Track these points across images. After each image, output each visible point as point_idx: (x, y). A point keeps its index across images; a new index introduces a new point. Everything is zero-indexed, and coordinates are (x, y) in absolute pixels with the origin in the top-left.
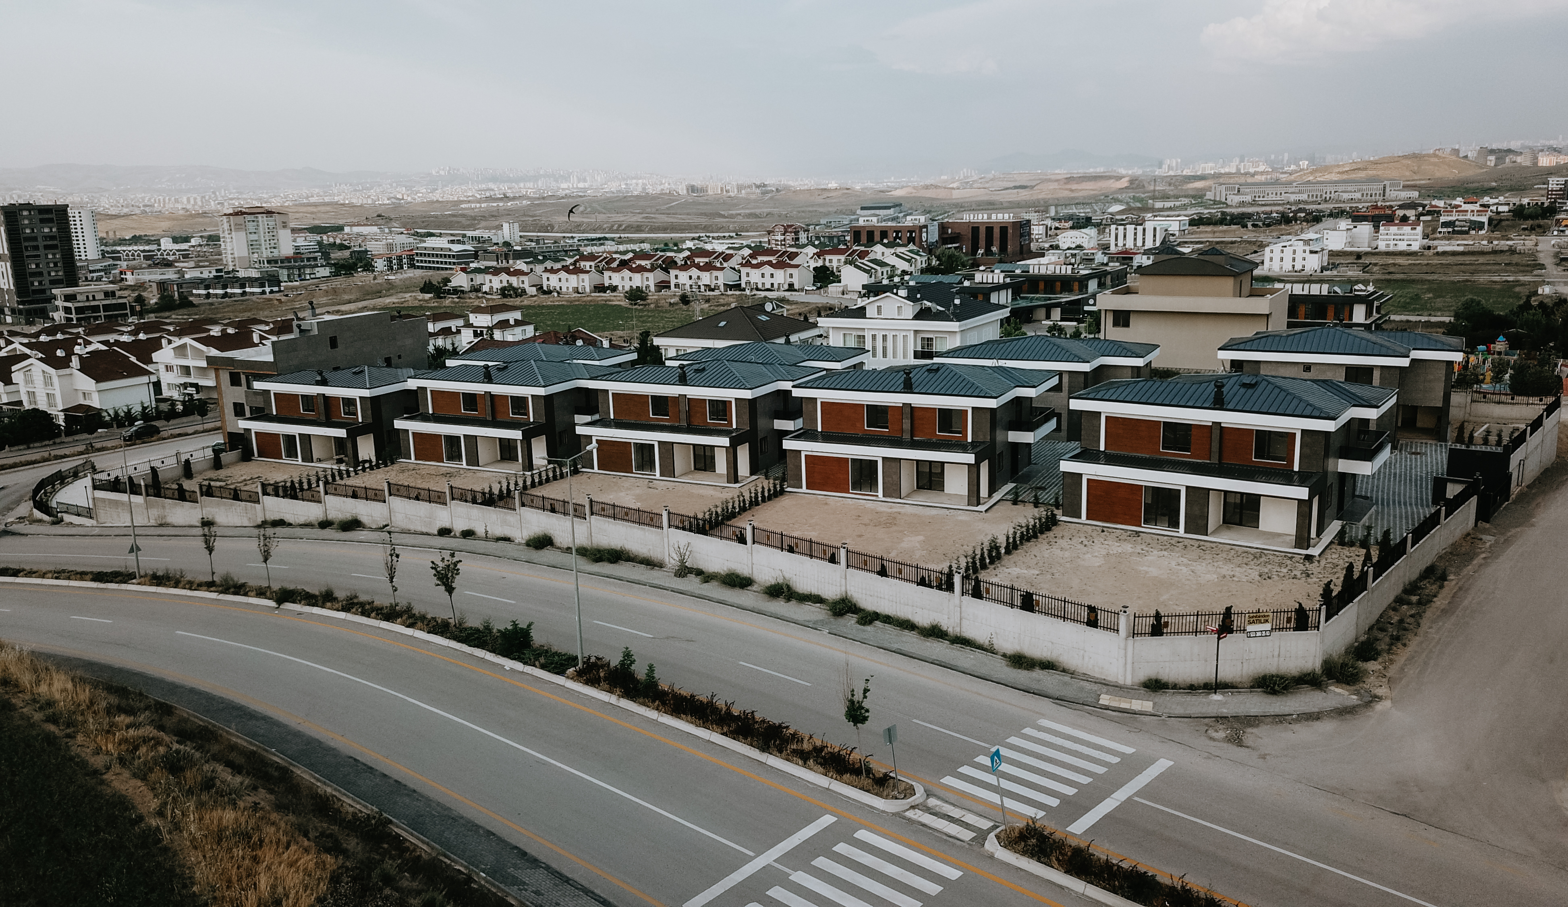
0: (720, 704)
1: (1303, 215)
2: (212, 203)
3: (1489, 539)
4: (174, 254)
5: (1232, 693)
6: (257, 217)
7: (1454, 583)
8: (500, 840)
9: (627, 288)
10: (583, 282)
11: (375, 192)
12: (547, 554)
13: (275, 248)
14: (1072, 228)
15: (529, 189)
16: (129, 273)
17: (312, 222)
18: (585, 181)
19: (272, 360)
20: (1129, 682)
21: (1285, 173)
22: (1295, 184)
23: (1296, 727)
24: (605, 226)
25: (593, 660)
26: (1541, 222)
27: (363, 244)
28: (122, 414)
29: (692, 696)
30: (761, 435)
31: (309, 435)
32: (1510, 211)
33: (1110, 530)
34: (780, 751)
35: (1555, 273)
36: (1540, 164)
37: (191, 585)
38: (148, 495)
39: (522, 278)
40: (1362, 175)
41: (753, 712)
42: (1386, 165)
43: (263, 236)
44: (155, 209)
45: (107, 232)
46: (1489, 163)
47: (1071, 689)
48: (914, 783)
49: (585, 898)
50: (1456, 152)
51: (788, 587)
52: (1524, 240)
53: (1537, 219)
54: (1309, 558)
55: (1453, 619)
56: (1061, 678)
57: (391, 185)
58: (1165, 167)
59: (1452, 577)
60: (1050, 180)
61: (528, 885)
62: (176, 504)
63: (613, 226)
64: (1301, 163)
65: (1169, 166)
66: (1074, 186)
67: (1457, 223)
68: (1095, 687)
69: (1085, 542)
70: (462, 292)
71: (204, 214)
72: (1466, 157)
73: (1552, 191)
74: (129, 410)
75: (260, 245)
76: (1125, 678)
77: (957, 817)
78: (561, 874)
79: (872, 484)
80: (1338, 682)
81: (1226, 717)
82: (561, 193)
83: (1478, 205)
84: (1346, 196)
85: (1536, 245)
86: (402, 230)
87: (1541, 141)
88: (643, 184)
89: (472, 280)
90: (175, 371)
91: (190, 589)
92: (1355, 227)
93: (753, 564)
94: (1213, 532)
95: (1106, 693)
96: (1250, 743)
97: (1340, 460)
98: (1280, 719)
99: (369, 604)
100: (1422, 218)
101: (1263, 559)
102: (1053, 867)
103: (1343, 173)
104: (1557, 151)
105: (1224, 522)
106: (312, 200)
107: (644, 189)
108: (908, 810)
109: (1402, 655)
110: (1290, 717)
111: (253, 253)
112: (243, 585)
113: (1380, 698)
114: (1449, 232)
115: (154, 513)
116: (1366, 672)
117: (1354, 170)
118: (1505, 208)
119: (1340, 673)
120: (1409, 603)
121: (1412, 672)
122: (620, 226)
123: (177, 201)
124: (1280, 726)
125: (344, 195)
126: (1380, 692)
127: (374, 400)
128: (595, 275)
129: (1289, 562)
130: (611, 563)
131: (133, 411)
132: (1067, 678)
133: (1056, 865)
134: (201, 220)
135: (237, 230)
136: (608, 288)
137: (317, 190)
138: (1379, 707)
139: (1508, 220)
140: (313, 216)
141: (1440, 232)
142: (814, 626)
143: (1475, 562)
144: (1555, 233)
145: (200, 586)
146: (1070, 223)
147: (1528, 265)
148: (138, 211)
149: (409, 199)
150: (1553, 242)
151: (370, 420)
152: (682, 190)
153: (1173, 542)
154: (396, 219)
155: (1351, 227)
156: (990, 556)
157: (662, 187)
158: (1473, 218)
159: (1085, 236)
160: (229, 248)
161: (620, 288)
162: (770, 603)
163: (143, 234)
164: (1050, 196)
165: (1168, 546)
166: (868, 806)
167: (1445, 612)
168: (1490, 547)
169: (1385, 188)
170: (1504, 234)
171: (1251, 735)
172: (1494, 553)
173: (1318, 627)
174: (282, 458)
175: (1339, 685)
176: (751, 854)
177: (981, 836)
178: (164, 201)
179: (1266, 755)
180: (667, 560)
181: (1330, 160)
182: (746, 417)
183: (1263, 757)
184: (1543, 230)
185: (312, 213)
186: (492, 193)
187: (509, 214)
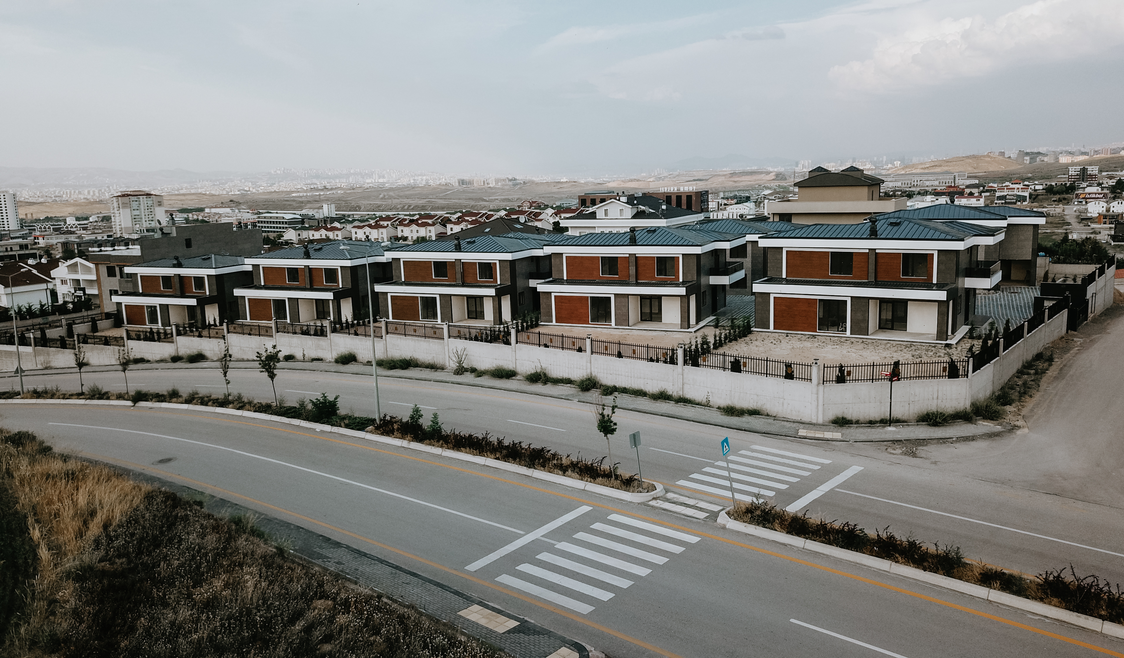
0: (494, 439)
1: (900, 193)
2: (107, 194)
3: (1078, 341)
4: (76, 227)
5: (903, 426)
6: (139, 198)
7: (1059, 363)
8: (307, 531)
9: (415, 238)
10: (382, 234)
11: (229, 186)
12: (351, 367)
13: (152, 221)
14: (736, 204)
15: (343, 183)
16: (41, 238)
17: (181, 206)
18: (384, 177)
19: (140, 255)
20: (820, 421)
21: (884, 169)
22: (892, 176)
23: (957, 445)
24: (399, 206)
25: (388, 418)
26: (1066, 196)
27: (219, 220)
28: (25, 310)
29: (470, 436)
30: (519, 291)
31: (167, 305)
32: (1043, 189)
33: (792, 335)
34: (544, 466)
35: (1078, 227)
36: (1061, 162)
37: (65, 396)
38: (36, 346)
39: (336, 232)
40: (938, 170)
41: (520, 443)
42: (954, 163)
43: (143, 212)
44: (63, 199)
45: (26, 215)
46: (1025, 162)
47: (775, 427)
48: (654, 483)
49: (380, 565)
50: (1002, 154)
51: (545, 374)
52: (1054, 208)
53: (1063, 194)
54: (948, 346)
55: (1064, 382)
56: (766, 420)
57: (241, 181)
58: (800, 166)
59: (1056, 360)
60: (719, 175)
61: (331, 558)
62: (58, 352)
63: (404, 207)
64: (895, 163)
65: (803, 165)
66: (736, 179)
67: (1008, 197)
68: (795, 425)
69: (774, 342)
70: (292, 243)
71: (101, 202)
72: (1010, 157)
73: (1071, 176)
74: (30, 307)
75: (141, 218)
76: (818, 417)
77: (692, 504)
78: (359, 551)
79: (607, 317)
80: (984, 419)
81: (900, 441)
82: (366, 186)
83: (1022, 184)
84: (928, 183)
85: (1063, 211)
86: (248, 211)
87: (1060, 148)
88: (426, 180)
89: (299, 235)
90: (69, 284)
91: (63, 398)
92: (937, 200)
93: (516, 360)
94: (872, 334)
95: (803, 429)
96: (923, 455)
97: (966, 278)
98: (943, 440)
99: (207, 397)
100: (983, 194)
101: (913, 348)
102: (776, 530)
103: (925, 168)
104: (1071, 153)
105: (880, 328)
106: (182, 192)
107: (427, 183)
108: (650, 501)
109: (1030, 403)
110: (951, 440)
111: (136, 224)
112: (107, 393)
113: (1019, 427)
114: (1002, 203)
115: (41, 359)
116: (1005, 412)
117: (933, 166)
118: (1041, 187)
119: (986, 411)
120: (1028, 374)
121: (1040, 412)
122: (410, 206)
123: (80, 193)
124: (945, 445)
125: (206, 188)
126: (1018, 423)
127: (218, 277)
128: (390, 229)
129: (933, 349)
130: (403, 369)
131: (33, 308)
132: (771, 421)
133: (779, 529)
134: (98, 206)
135: (124, 207)
136: (401, 238)
137: (186, 185)
138: (1019, 432)
139: (1042, 195)
140: (182, 202)
141: (996, 203)
142: (567, 398)
143: (1072, 352)
144: (1076, 203)
145: (71, 396)
146: (735, 201)
147: (1059, 224)
148: (50, 200)
149: (254, 191)
150: (1075, 209)
151: (215, 294)
152: (455, 182)
153: (842, 340)
154: (244, 203)
155: (935, 199)
156: (702, 348)
157: (440, 181)
158: (1018, 194)
159: (746, 208)
160: (118, 221)
161: (410, 238)
162: (530, 386)
163: (53, 216)
164: (719, 186)
165: (839, 343)
166: (618, 499)
167: (1056, 378)
168: (1080, 344)
169: (955, 177)
170: (1041, 204)
171: (922, 451)
172: (1083, 347)
173: (967, 376)
174: (146, 325)
175: (985, 421)
176: (522, 532)
177: (714, 516)
178: (70, 193)
179: (937, 462)
180: (447, 364)
181: (915, 160)
182: (508, 275)
183: (935, 463)
184: (1067, 202)
185: (181, 200)
186: (315, 186)
187: (327, 200)
